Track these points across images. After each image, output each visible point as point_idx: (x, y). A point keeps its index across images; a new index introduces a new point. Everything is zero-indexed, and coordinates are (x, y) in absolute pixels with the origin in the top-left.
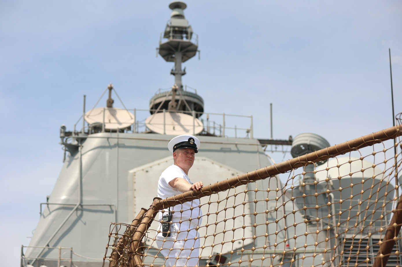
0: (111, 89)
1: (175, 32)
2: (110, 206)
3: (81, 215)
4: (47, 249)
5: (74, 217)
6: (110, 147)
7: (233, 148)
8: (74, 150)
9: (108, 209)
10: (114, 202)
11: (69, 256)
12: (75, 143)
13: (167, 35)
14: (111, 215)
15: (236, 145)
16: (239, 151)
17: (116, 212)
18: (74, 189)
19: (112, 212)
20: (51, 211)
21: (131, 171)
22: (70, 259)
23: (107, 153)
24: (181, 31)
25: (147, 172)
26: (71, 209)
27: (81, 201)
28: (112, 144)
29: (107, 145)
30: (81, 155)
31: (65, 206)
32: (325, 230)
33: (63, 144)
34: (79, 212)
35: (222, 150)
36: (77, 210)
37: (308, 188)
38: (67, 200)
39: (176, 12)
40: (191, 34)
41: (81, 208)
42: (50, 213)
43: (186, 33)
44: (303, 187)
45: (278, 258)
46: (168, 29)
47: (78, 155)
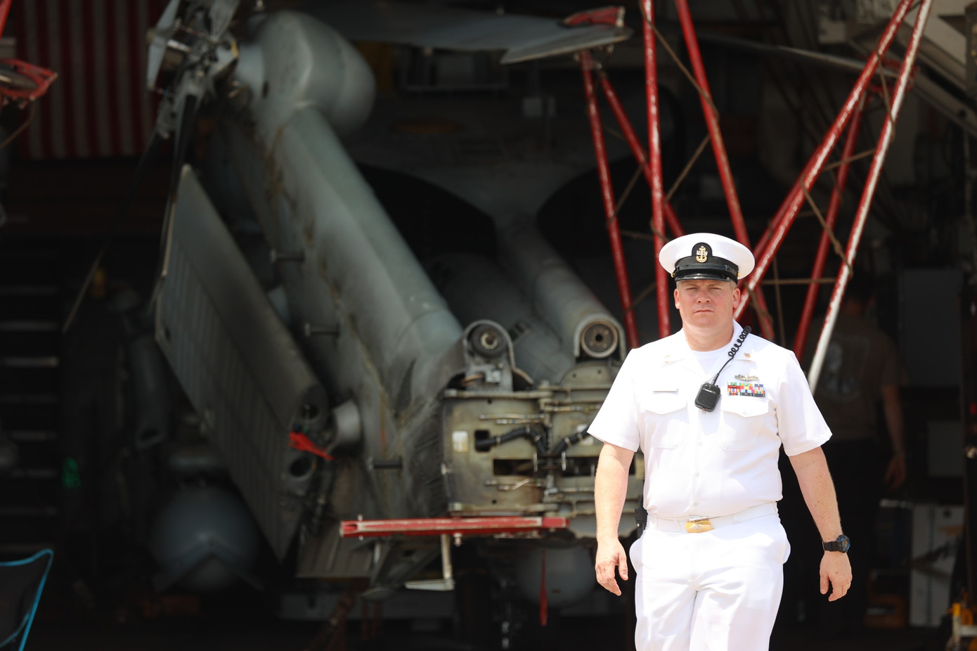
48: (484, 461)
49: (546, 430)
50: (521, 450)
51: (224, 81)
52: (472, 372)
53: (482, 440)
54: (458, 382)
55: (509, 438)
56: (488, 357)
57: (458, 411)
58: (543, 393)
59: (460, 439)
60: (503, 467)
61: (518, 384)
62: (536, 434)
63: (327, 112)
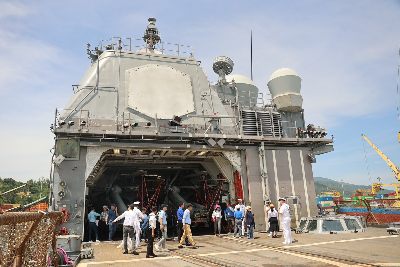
0: (120, 41)
1: (150, 30)
2: (115, 88)
3: (97, 93)
4: (75, 111)
5: (93, 93)
6: (116, 57)
7: (183, 61)
8: (95, 58)
9: (113, 90)
10: (117, 86)
11: (87, 115)
12: (96, 54)
13: (147, 31)
14: (115, 93)
15: (185, 60)
16: (186, 64)
17: (118, 91)
18: (94, 78)
19: (115, 91)
20: (79, 90)
21: (127, 71)
22: (87, 117)
23: (114, 60)
24: (153, 30)
25: (136, 71)
26: (91, 89)
27: (98, 85)
28: (117, 55)
29: (114, 55)
30: (99, 60)
31: (88, 87)
32: (233, 107)
33: (88, 54)
34: (96, 91)
35: (177, 62)
36: (94, 89)
37: (222, 84)
38: (89, 84)
39: (151, 22)
40: (158, 32)
41: (97, 88)
42: (78, 91)
43: (155, 31)
44: (220, 83)
45: (209, 119)
46: (148, 29)
47: (97, 61)
48: (197, 217)
49: (201, 214)
50: (199, 216)
51: (170, 190)
52: (196, 210)
53: (197, 216)
54: (195, 211)
55: (199, 215)
56: (197, 209)
57: (195, 213)
58: (201, 212)
59: (195, 215)
60: (198, 217)
61: (199, 211)
62: (200, 215)
63: (177, 192)
